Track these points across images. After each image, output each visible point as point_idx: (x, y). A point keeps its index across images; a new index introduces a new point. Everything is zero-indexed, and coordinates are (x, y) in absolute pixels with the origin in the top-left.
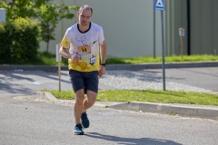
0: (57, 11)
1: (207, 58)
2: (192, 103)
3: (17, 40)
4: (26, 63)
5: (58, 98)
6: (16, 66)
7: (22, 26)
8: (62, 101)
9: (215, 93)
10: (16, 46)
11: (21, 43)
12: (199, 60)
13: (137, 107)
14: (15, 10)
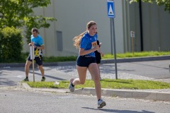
0: (37, 21)
1: (152, 54)
2: (135, 88)
3: (5, 44)
4: (12, 61)
5: (32, 87)
6: (5, 64)
7: (9, 33)
8: (34, 89)
9: (156, 80)
10: (4, 49)
11: (9, 46)
12: (147, 55)
13: (89, 92)
14: (4, 21)
